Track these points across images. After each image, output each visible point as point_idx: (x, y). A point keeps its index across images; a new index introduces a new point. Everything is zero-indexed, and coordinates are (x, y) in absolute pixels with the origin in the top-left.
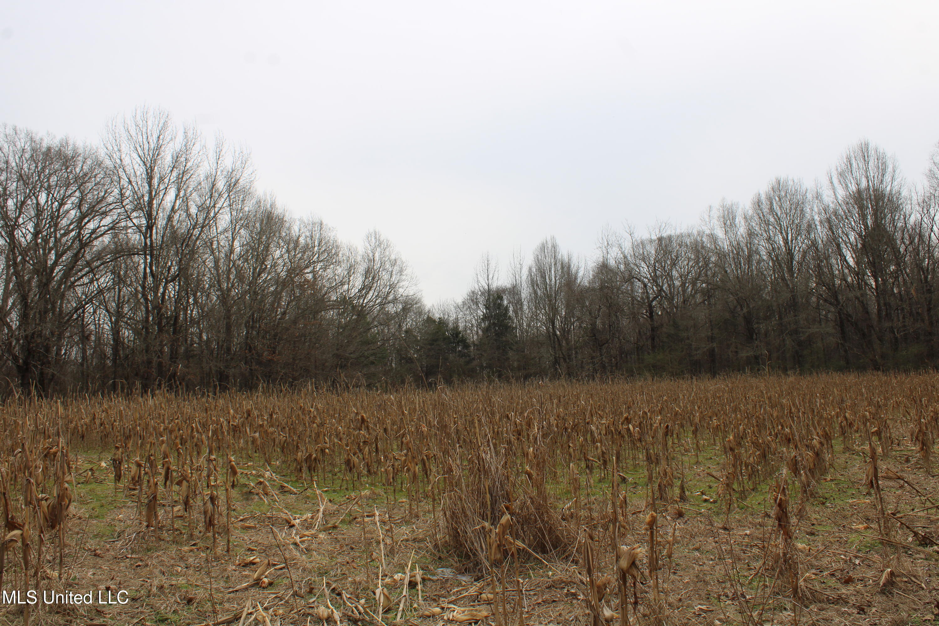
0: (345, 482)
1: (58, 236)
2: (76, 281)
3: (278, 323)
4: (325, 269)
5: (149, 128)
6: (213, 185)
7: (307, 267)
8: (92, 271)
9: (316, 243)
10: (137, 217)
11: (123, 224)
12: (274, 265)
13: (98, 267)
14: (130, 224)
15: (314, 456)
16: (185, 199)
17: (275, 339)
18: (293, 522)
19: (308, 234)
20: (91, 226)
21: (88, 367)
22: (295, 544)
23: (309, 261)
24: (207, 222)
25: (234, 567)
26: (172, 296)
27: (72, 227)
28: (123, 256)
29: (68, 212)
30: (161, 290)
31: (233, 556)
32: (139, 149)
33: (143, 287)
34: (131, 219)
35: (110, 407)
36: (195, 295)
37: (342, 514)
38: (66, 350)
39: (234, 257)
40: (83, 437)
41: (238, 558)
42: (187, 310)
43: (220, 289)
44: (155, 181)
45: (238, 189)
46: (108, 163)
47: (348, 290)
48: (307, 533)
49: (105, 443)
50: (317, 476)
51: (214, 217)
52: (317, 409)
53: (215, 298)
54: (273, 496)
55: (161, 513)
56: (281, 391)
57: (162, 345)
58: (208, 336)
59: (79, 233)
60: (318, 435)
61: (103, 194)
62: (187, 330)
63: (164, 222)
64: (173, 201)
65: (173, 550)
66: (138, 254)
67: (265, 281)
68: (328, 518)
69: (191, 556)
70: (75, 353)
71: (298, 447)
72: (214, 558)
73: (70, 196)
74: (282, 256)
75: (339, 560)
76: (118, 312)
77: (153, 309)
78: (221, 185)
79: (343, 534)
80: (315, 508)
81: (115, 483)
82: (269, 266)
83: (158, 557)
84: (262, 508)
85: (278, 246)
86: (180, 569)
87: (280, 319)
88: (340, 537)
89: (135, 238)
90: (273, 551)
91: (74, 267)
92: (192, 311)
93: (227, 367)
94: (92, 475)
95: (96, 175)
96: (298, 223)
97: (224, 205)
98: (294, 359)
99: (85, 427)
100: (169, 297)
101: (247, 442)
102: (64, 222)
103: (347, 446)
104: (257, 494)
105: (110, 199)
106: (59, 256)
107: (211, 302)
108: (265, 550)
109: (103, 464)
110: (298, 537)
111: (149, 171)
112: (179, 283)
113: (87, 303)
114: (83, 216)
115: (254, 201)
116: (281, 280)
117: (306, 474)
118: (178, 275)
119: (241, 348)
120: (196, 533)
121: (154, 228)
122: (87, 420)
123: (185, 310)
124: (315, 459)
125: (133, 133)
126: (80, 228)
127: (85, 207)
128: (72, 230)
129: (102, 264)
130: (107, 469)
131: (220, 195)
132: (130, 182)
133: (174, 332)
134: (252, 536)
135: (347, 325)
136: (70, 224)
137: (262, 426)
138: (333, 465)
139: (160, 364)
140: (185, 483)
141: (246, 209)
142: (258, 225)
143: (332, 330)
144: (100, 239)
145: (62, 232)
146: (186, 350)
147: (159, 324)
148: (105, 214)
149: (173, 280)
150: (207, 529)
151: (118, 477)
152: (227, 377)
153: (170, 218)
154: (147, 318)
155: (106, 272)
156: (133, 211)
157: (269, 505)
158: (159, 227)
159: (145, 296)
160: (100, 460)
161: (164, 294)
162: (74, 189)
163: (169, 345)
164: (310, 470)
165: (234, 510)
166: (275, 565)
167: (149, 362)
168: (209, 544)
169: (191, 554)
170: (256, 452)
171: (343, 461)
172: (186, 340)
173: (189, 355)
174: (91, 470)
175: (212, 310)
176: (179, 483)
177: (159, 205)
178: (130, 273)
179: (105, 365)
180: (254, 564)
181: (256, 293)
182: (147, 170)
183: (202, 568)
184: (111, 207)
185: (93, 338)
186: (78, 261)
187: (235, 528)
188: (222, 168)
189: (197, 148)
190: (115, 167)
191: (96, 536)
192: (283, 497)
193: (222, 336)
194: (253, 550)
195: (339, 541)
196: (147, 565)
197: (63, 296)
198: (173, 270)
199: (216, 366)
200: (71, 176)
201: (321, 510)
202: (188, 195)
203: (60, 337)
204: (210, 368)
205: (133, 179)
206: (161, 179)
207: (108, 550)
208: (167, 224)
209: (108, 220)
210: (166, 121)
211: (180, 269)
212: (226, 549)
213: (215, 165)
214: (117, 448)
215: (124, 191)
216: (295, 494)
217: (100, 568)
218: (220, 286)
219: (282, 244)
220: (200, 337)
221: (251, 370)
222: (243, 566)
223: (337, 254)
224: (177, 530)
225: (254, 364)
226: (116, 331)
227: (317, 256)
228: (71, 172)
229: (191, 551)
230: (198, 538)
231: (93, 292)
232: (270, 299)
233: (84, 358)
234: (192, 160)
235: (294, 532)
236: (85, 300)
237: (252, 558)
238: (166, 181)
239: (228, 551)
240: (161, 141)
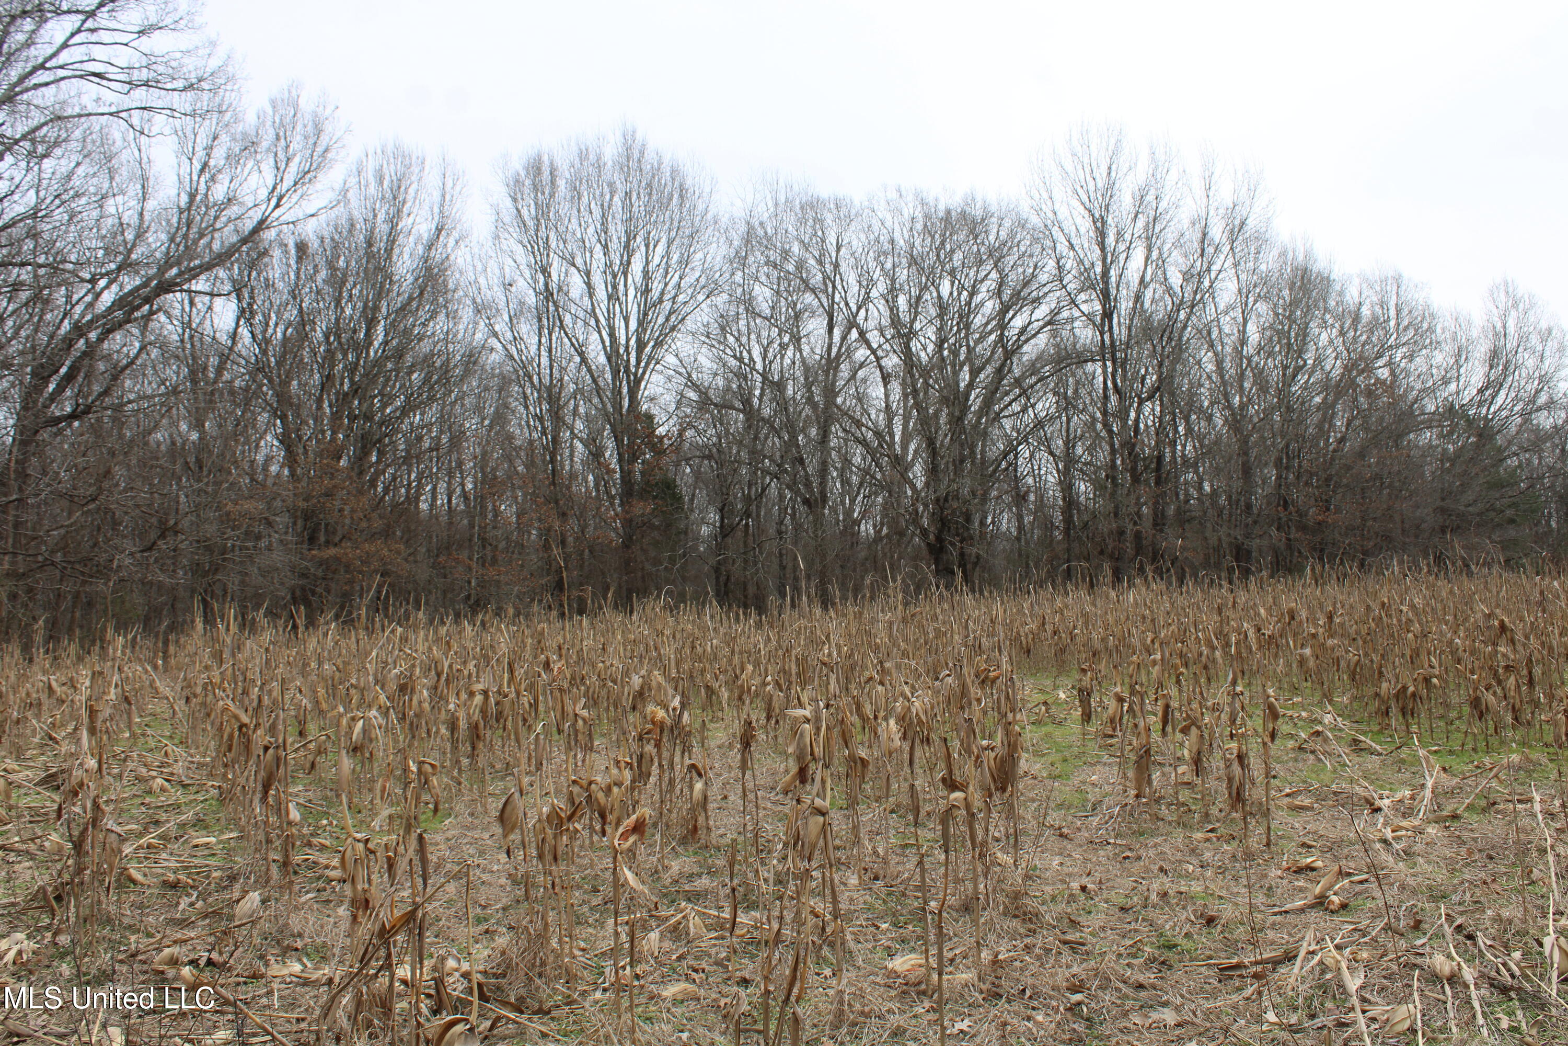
0: (1470, 737)
1: (972, 344)
2: (1002, 410)
3: (1333, 459)
4: (1411, 357)
5: (1094, 155)
6: (1204, 235)
7: (1379, 356)
8: (1024, 392)
9: (1392, 313)
10: (1085, 302)
11: (1065, 314)
12: (1319, 361)
13: (1032, 387)
14: (1076, 313)
15: (1412, 689)
16: (1160, 262)
17: (1328, 486)
18: (1378, 803)
19: (1375, 299)
20: (1018, 322)
21: (1027, 542)
22: (1385, 841)
23: (1383, 346)
24: (1198, 297)
25: (1279, 873)
26: (1150, 423)
27: (989, 327)
28: (1068, 365)
29: (982, 304)
30: (1133, 415)
31: (1278, 854)
32: (1080, 191)
33: (1105, 413)
34: (1077, 306)
35: (1067, 606)
36: (1187, 419)
37: (1468, 794)
38: (993, 518)
39: (1249, 350)
40: (1029, 651)
41: (1285, 858)
42: (1175, 445)
43: (1229, 406)
44: (1111, 240)
45: (1247, 235)
46: (1035, 220)
47: (1458, 393)
48: (1404, 823)
49: (1064, 662)
50: (1419, 724)
51: (1211, 287)
52: (1412, 607)
53: (1220, 422)
54: (1340, 756)
55: (1156, 776)
56: (1345, 575)
57: (1139, 505)
58: (1212, 486)
59: (1002, 334)
60: (1416, 653)
61: (1031, 270)
62: (1177, 478)
63: (1131, 305)
64: (1142, 268)
65: (1179, 836)
66: (1093, 361)
67: (1305, 388)
68: (1442, 800)
69: (1208, 849)
70: (1007, 522)
71: (1381, 674)
72: (1245, 854)
73: (982, 281)
74: (1331, 342)
75: (1467, 877)
76: (1068, 454)
77: (1122, 445)
78: (1217, 232)
79: (1472, 830)
80: (1418, 781)
81: (1083, 724)
82: (1310, 362)
83: (1155, 846)
84: (1322, 776)
85: (1324, 325)
86: (1191, 868)
87: (1334, 451)
88: (1465, 834)
89: (1086, 335)
90: (1346, 851)
91: (997, 389)
92: (1184, 446)
93: (1247, 536)
94: (1047, 711)
95: (1019, 242)
96: (1356, 281)
97: (1226, 265)
98: (1363, 519)
99: (1030, 636)
100: (1146, 425)
101: (1288, 665)
102: (978, 321)
103: (1472, 673)
104: (1313, 752)
105: (1043, 278)
106: (975, 373)
107: (1214, 429)
108: (1332, 848)
109: (1062, 696)
110: (1389, 830)
111: (1099, 225)
112: (1161, 401)
113: (1019, 444)
114: (1005, 309)
115: (1275, 253)
116: (1333, 382)
117: (1397, 720)
118: (1158, 389)
119: (1269, 503)
120: (1214, 811)
121: (1115, 316)
122: (1033, 626)
123: (1173, 444)
124: (1414, 695)
125: (1069, 168)
126: (1003, 326)
127: (1007, 293)
128: (990, 333)
129: (1039, 381)
130: (1067, 702)
131: (1217, 249)
132: (1072, 247)
133: (1157, 483)
134: (1308, 822)
135: (1459, 452)
136: (987, 323)
137: (1314, 636)
138: (1447, 706)
139: (1138, 536)
140: (1194, 730)
141: (1263, 267)
142: (1286, 292)
143: (1431, 464)
144: (1032, 342)
145: (977, 336)
146: (1178, 511)
147: (1133, 470)
148: (1037, 301)
149: (1150, 397)
150: (1233, 807)
151: (1087, 717)
152: (1249, 552)
153: (1138, 298)
154: (1113, 461)
155: (1045, 393)
156: (1081, 290)
157: (1335, 771)
158: (1123, 312)
159: (1106, 425)
160: (1056, 688)
161: (1137, 420)
162: (989, 268)
163: (1150, 504)
164: (1404, 715)
165: (1274, 777)
166: (1349, 874)
167: (1121, 533)
168: (1236, 830)
169: (1207, 844)
170: (1306, 680)
171: (1464, 698)
172: (1177, 495)
173: (1183, 519)
174: (1045, 703)
175: (1217, 442)
176: (1185, 731)
177: (1121, 276)
178: (1082, 392)
179: (1052, 538)
180: (1313, 869)
181: (1289, 409)
182: (1094, 223)
183: (1226, 869)
184: (1046, 289)
185: (1032, 497)
186: (1002, 380)
187: (1279, 807)
188: (1216, 204)
189: (1173, 176)
190: (1046, 226)
191: (1060, 806)
192: (1357, 759)
193: (1237, 485)
194: (1310, 847)
195: (1464, 843)
196: (1139, 858)
197: (985, 434)
198: (1148, 381)
199: (1229, 535)
200: (983, 250)
201: (1430, 784)
202: (1165, 256)
203: (984, 499)
204: (1220, 540)
205: (1074, 242)
206: (1119, 235)
207: (1079, 829)
208: (1134, 308)
209: (1042, 312)
210: (1119, 141)
211: (1160, 378)
212: (1264, 842)
213: (1205, 200)
214: (1084, 671)
215: (1062, 262)
216: (1380, 754)
217: (1069, 855)
218: (1228, 401)
219: (1331, 321)
220: (1200, 488)
221: (1289, 540)
222: (1295, 872)
223: (1431, 330)
224: (1183, 804)
225: (1293, 529)
226: (1066, 486)
227: (1395, 336)
228: (983, 243)
229: (1208, 840)
230: (1218, 821)
231: (1027, 426)
232: (1316, 418)
233: (1020, 528)
234: (1168, 197)
235: (1381, 820)
236: (1017, 439)
237: (1309, 860)
238: (1127, 237)
239: (1268, 845)
240: (1113, 174)
